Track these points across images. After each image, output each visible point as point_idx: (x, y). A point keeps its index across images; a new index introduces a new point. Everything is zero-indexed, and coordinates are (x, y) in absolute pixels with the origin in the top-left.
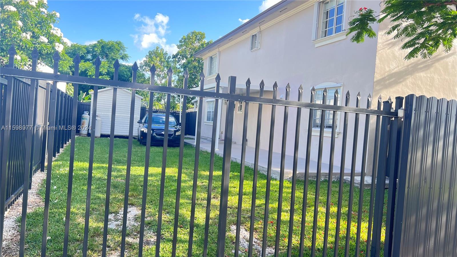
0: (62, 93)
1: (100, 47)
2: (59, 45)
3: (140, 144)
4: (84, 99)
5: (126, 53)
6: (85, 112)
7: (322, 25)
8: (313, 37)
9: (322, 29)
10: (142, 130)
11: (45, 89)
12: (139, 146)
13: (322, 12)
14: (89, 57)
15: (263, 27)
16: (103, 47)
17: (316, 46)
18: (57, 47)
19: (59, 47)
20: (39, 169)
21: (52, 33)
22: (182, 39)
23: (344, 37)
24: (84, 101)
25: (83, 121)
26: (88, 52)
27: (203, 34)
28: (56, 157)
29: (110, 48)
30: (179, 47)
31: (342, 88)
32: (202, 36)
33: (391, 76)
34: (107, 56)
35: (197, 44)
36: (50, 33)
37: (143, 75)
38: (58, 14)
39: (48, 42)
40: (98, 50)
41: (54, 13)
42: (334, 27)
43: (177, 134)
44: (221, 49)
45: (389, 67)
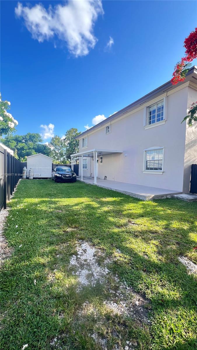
0: (11, 156)
1: (29, 136)
2: (11, 123)
3: (55, 182)
4: (22, 161)
5: (41, 139)
6: (25, 167)
7: (148, 119)
8: (144, 124)
9: (148, 121)
10: (56, 175)
11: (3, 153)
12: (55, 183)
13: (148, 111)
14: (24, 141)
15: (112, 122)
16: (30, 136)
17: (146, 129)
18: (10, 124)
19: (11, 124)
20: (3, 207)
21: (6, 115)
22: (67, 132)
23: (164, 123)
24: (23, 162)
25: (23, 171)
26: (23, 139)
27: (77, 129)
28: (13, 194)
29: (34, 136)
30: (66, 135)
31: (164, 149)
32: (76, 130)
33: (192, 142)
34: (32, 140)
35: (74, 134)
36: (4, 115)
37: (50, 149)
38: (9, 103)
39: (3, 120)
40: (28, 137)
41: (6, 102)
42: (156, 119)
43: (73, 176)
44: (88, 135)
45: (191, 137)
